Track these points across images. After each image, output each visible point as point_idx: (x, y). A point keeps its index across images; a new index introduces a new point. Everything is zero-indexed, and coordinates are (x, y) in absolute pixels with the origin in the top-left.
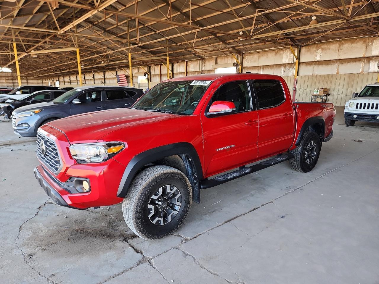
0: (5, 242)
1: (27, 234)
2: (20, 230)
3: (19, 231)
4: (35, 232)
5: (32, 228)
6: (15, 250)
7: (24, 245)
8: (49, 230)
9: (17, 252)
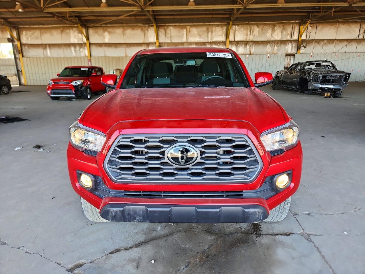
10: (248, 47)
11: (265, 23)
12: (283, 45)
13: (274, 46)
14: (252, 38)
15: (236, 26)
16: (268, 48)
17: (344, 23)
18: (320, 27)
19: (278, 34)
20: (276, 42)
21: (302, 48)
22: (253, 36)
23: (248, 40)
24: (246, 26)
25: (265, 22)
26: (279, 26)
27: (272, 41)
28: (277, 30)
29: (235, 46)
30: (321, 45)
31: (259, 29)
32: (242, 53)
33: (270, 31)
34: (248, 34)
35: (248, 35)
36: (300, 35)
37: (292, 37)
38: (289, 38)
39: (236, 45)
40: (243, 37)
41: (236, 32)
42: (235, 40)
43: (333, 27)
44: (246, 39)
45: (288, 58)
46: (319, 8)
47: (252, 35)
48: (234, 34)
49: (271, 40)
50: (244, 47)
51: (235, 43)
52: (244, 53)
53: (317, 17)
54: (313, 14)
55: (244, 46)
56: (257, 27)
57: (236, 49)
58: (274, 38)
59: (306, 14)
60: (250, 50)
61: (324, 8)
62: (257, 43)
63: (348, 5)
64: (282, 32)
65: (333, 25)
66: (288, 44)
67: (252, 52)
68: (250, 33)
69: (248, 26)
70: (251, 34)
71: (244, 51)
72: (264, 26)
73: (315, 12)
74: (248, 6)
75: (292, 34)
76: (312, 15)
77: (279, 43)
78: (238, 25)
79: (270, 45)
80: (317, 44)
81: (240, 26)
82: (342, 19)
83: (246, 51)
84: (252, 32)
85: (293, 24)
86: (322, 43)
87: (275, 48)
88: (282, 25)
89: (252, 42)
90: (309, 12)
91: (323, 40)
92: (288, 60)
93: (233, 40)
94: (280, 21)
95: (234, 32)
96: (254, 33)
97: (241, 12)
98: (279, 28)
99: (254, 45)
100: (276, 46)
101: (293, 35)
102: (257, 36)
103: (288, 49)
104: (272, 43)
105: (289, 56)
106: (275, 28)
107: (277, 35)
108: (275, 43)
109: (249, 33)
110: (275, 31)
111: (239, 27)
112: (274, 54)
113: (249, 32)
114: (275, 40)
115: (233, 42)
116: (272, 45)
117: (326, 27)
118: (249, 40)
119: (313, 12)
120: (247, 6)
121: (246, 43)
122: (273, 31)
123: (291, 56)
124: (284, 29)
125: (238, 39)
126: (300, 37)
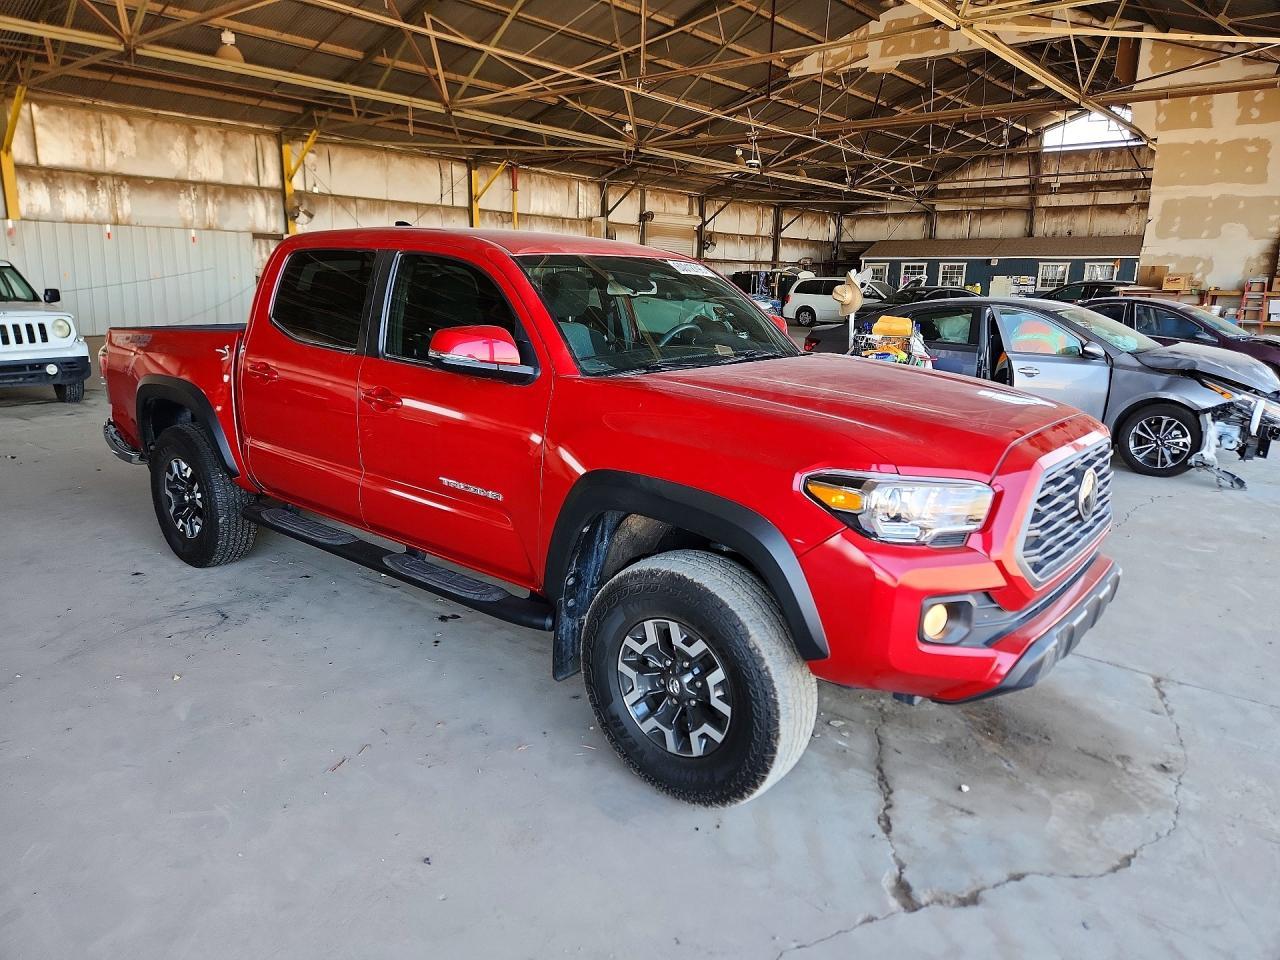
0: (1204, 852)
1: (1121, 830)
2: (1127, 861)
3: (1134, 856)
4: (1097, 815)
5: (1090, 836)
6: (1191, 806)
7: (1155, 804)
8: (1055, 791)
9: (1191, 799)
10: (104, 195)
11: (156, 115)
12: (234, 202)
13: (206, 201)
14: (111, 162)
15: (35, 108)
16: (185, 207)
17: (400, 154)
18: (339, 156)
19: (209, 160)
20: (210, 189)
21: (302, 218)
22: (116, 154)
23: (96, 165)
24: (80, 114)
25: (158, 109)
26: (210, 134)
27: (195, 183)
28: (205, 147)
29: (44, 187)
30: (354, 213)
31: (135, 131)
32: (81, 216)
33: (179, 145)
34: (96, 147)
35: (93, 150)
36: (284, 176)
37: (261, 178)
38: (251, 180)
39: (46, 181)
40: (75, 154)
41: (39, 130)
42: (37, 163)
43: (374, 161)
44: (89, 162)
45: (260, 248)
46: (344, 99)
47: (112, 151)
48: (31, 138)
49: (190, 178)
50: (85, 195)
51: (43, 172)
52: (91, 215)
53: (339, 126)
54: (323, 114)
55: (84, 191)
56: (125, 122)
57: (51, 199)
58: (201, 174)
59: (298, 110)
60: (113, 207)
61: (361, 102)
62: (136, 182)
63: (444, 111)
64: (223, 157)
65: (373, 156)
66: (253, 198)
67: (123, 215)
68: (104, 145)
69: (88, 114)
70: (107, 147)
71: (86, 208)
72: (153, 123)
73: (330, 110)
74: (143, 48)
75: (258, 166)
76: (321, 118)
77: (219, 193)
78: (42, 104)
79: (190, 195)
80: (339, 209)
81: (52, 108)
82: (400, 144)
83: (95, 208)
84: (107, 138)
85: (257, 133)
86: (353, 206)
87: (211, 209)
88: (220, 132)
89: (114, 175)
90: (307, 106)
91: (355, 199)
92: (260, 253)
93: (28, 159)
94: (209, 116)
95: (29, 129)
96: (118, 144)
97: (97, 61)
98: (211, 141)
99: (125, 191)
100: (214, 202)
101: (264, 173)
102: (131, 157)
103: (254, 215)
104: (194, 190)
105: (263, 242)
106: (198, 138)
107: (210, 164)
108: (206, 192)
109: (96, 142)
110: (197, 147)
111: (45, 110)
112: (210, 228)
113: (98, 137)
114: (203, 179)
115: (32, 167)
116: (198, 198)
117: (356, 159)
118: (101, 170)
119: (324, 108)
120: (139, 47)
121: (93, 179)
122: (192, 147)
123: (270, 241)
124: (230, 148)
125: (47, 158)
126: (287, 182)
